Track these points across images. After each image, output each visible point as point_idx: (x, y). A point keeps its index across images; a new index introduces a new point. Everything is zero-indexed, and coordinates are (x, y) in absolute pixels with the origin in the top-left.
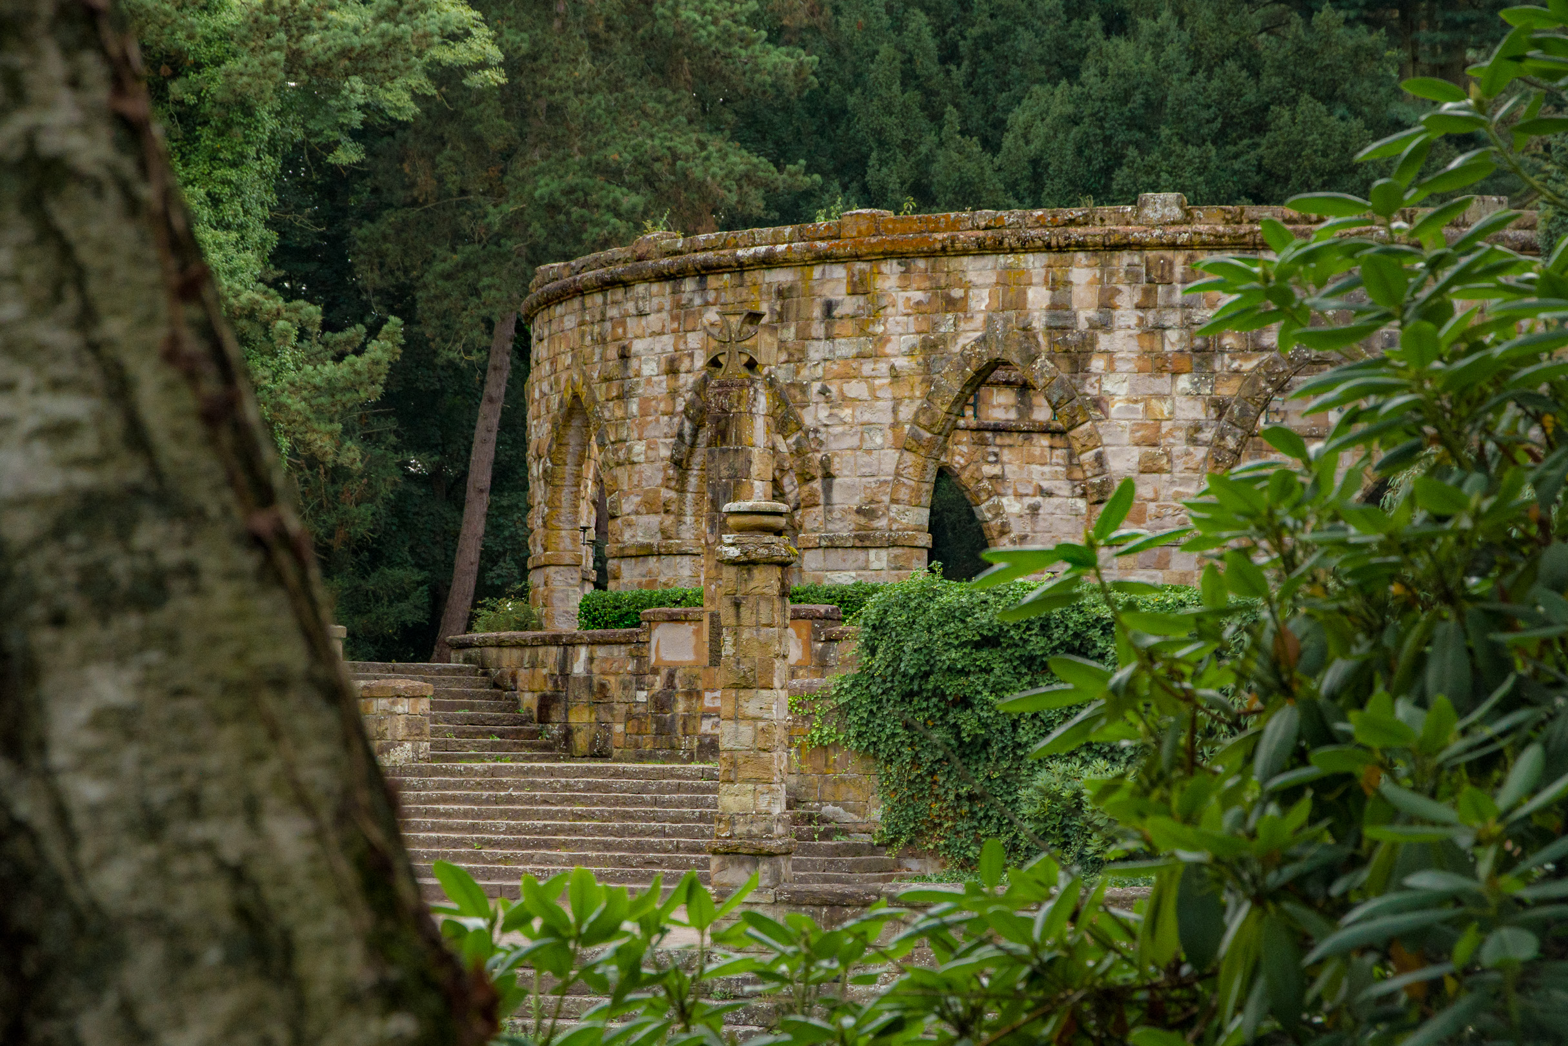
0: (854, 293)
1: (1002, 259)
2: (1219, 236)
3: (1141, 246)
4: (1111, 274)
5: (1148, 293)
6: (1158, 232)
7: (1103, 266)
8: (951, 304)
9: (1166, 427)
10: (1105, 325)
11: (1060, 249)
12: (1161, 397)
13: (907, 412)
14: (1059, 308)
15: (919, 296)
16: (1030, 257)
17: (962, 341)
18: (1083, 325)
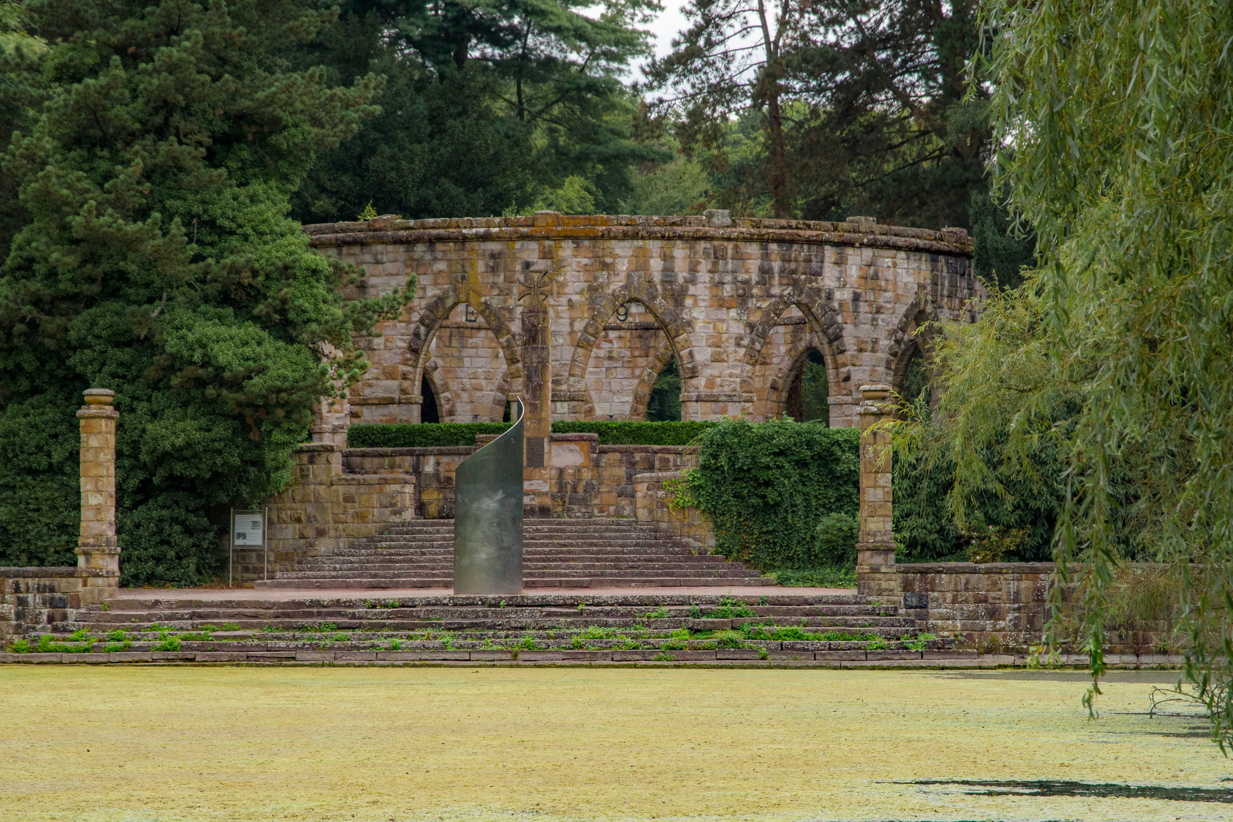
0: (543, 258)
1: (636, 243)
2: (752, 235)
3: (712, 238)
4: (695, 253)
5: (715, 264)
6: (721, 232)
7: (691, 248)
8: (605, 266)
9: (724, 337)
10: (693, 281)
11: (669, 238)
12: (722, 321)
13: (579, 326)
14: (668, 271)
15: (586, 261)
16: (651, 242)
17: (612, 287)
18: (681, 280)
